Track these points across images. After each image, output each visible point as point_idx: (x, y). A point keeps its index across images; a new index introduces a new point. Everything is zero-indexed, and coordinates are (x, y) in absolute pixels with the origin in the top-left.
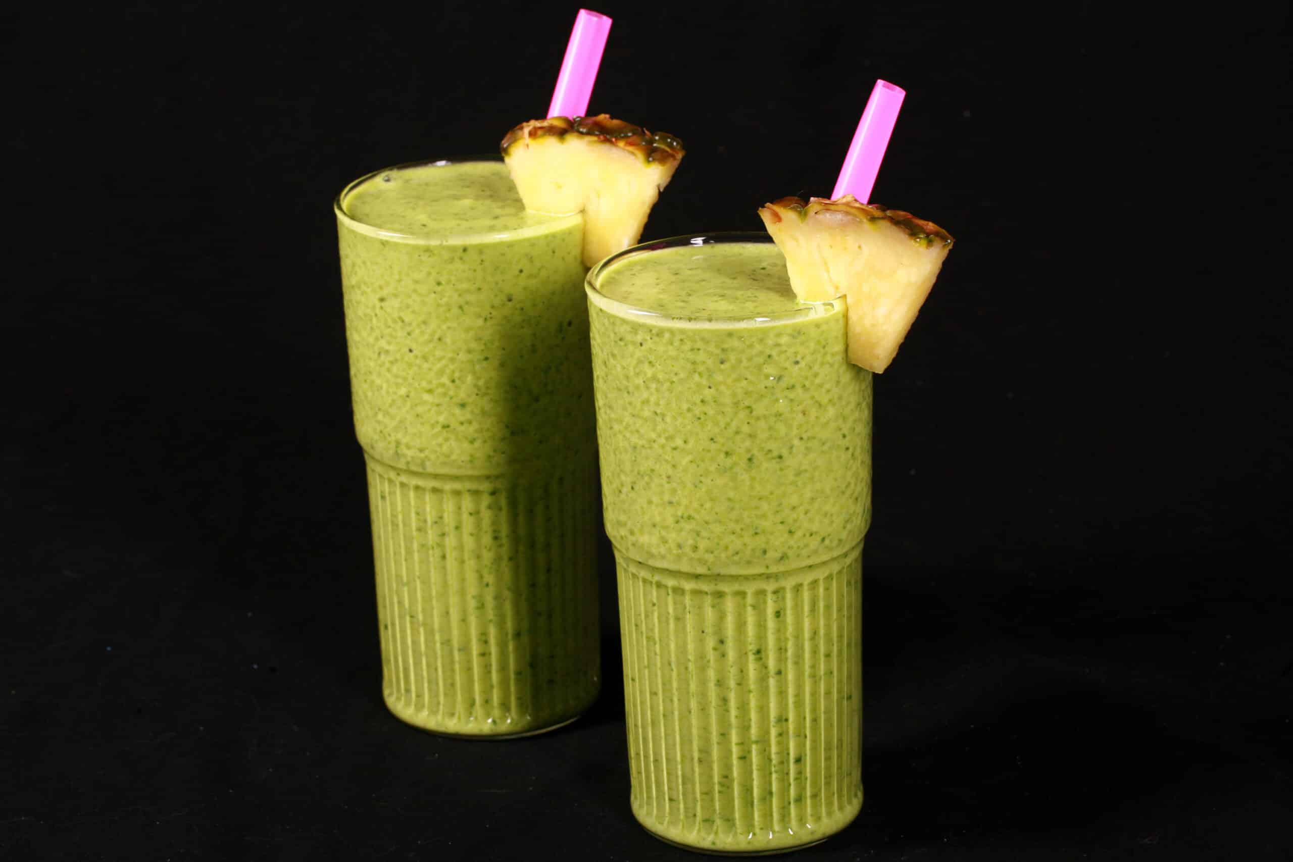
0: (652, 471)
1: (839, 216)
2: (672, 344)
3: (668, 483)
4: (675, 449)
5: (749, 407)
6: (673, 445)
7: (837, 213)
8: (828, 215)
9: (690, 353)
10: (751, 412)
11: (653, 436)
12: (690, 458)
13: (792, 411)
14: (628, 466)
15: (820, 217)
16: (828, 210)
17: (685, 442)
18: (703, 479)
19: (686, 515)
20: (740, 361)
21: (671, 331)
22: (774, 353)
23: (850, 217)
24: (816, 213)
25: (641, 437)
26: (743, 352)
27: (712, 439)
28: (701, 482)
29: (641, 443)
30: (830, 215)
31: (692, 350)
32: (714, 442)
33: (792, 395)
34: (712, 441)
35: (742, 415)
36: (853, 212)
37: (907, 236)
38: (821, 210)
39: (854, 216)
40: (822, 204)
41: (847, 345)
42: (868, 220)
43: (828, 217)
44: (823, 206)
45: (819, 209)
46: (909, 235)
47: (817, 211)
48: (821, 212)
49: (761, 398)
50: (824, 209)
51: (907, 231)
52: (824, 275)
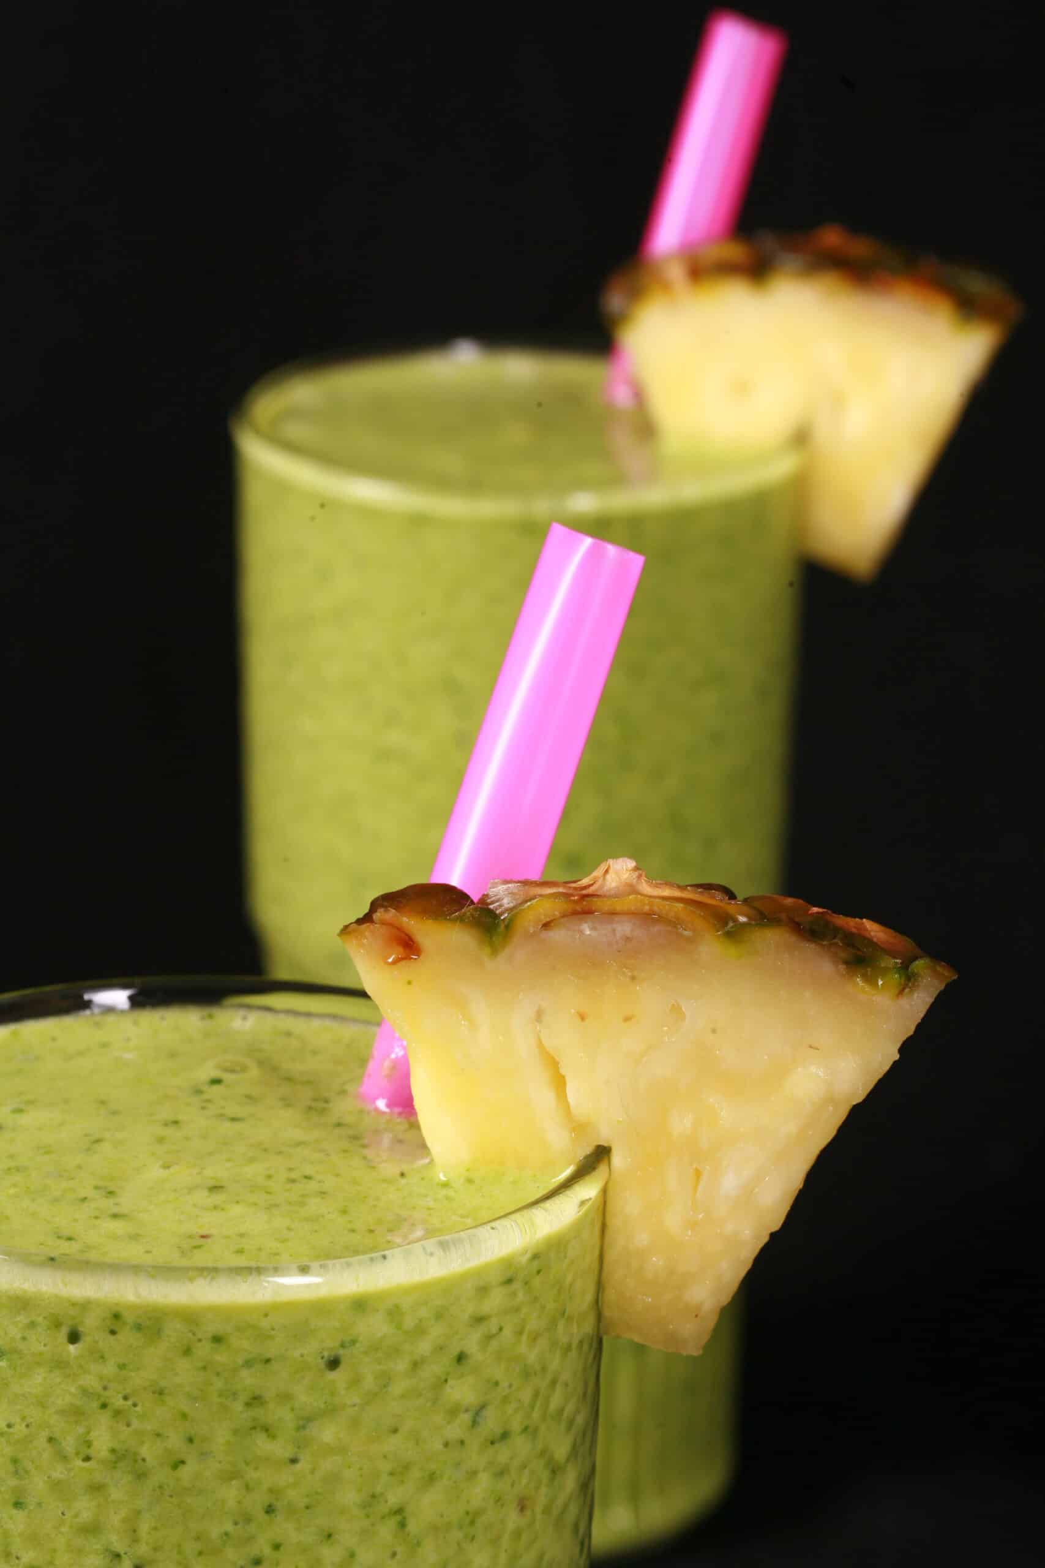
1: (624, 928)
2: (187, 1352)
5: (399, 1511)
7: (616, 918)
8: (587, 930)
9: (244, 1373)
10: (402, 1525)
13: (499, 1501)
15: (558, 935)
16: (589, 912)
20: (385, 1380)
21: (191, 1317)
22: (472, 1343)
23: (656, 929)
24: (546, 926)
26: (395, 1351)
30: (593, 929)
31: (248, 1364)
33: (503, 1454)
35: (386, 1531)
36: (672, 914)
37: (842, 967)
38: (564, 916)
39: (674, 923)
40: (573, 898)
41: (600, 1286)
42: (718, 931)
43: (588, 932)
44: (575, 902)
45: (557, 913)
46: (846, 963)
47: (548, 920)
48: (562, 920)
49: (432, 1478)
50: (575, 913)
51: (843, 955)
52: (544, 1097)
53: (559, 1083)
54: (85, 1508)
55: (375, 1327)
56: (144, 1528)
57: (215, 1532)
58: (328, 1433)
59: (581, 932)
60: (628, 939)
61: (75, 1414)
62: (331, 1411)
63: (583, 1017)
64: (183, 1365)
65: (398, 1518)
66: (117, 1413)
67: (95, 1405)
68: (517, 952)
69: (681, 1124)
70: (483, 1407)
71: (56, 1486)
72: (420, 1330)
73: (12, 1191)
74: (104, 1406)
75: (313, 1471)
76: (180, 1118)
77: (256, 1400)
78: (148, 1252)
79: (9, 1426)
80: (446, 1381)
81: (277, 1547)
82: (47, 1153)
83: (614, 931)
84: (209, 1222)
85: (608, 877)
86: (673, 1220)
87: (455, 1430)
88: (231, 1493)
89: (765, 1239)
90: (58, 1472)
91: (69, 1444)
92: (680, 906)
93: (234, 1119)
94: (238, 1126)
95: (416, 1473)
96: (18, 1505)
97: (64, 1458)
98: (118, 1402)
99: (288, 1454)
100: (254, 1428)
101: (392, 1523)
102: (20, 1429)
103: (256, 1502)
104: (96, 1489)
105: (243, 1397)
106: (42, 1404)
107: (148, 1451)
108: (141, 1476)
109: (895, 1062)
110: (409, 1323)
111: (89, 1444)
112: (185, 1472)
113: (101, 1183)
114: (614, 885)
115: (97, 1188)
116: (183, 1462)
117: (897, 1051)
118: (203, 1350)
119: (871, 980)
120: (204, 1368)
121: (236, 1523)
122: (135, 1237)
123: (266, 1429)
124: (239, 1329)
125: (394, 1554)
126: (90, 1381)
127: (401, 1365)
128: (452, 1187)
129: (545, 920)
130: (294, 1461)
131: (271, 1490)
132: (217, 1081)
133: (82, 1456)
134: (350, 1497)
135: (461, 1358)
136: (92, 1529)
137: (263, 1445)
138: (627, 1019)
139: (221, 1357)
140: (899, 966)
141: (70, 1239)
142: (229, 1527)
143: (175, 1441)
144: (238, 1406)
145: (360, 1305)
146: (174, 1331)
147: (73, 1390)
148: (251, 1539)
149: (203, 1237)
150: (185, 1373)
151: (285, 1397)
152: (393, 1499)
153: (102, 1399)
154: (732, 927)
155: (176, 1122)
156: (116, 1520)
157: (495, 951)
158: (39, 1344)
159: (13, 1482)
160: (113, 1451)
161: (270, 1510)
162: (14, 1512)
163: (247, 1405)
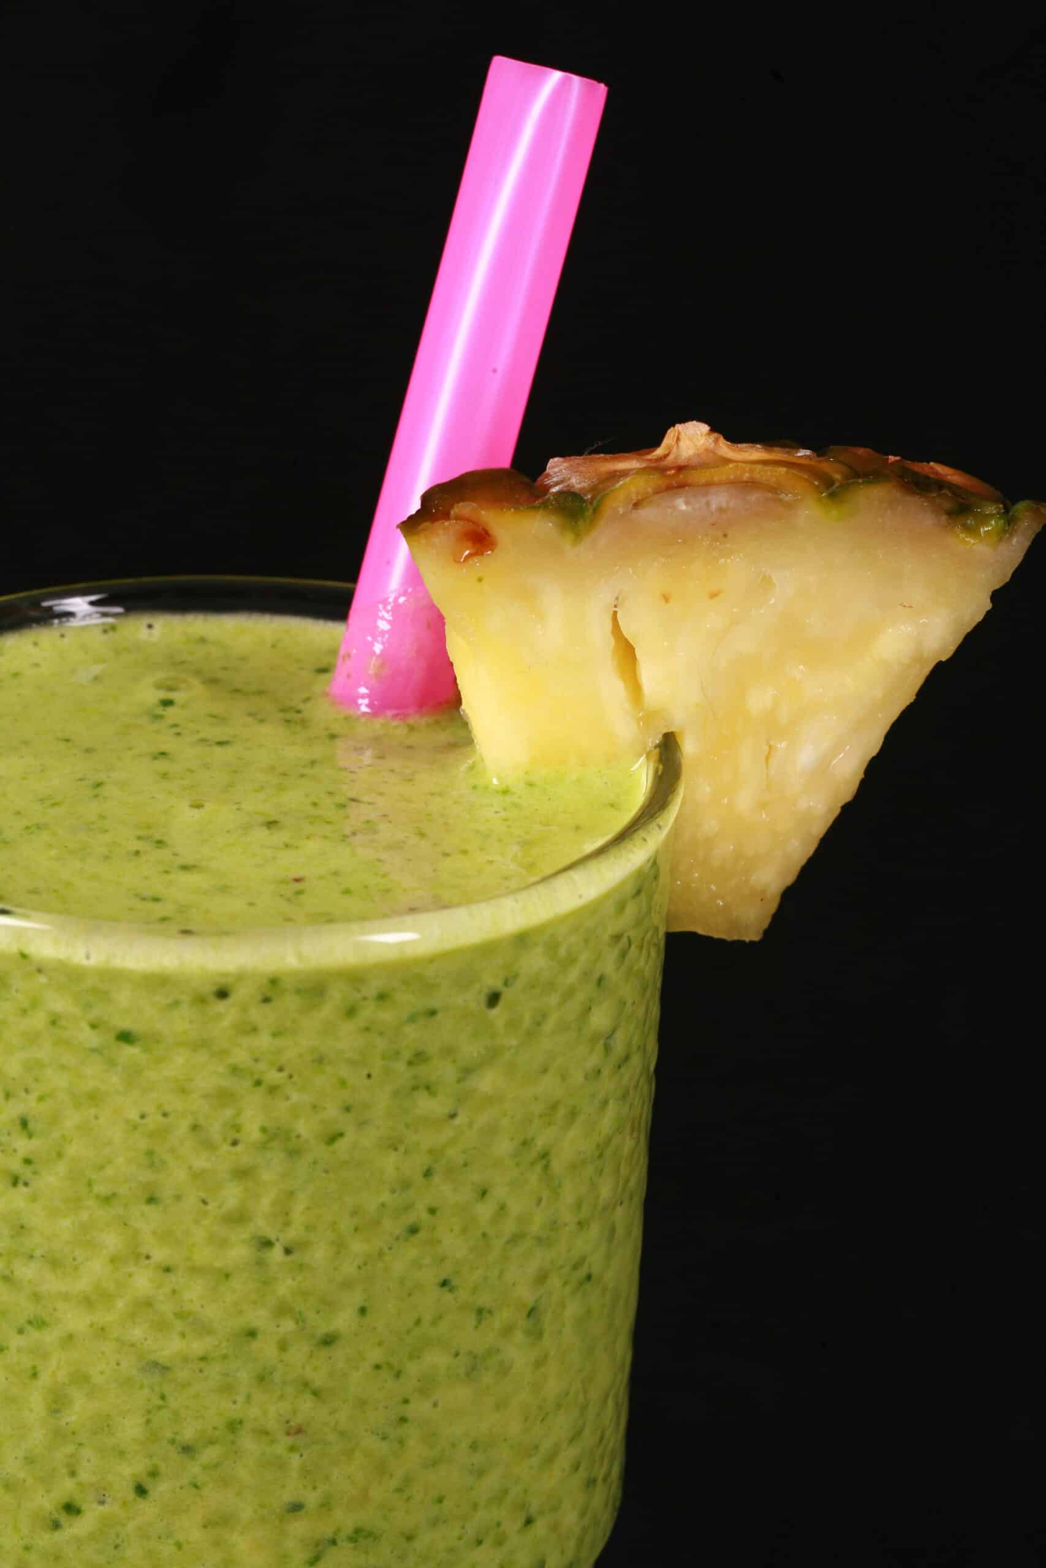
0: (234, 1426)
1: (719, 499)
2: (351, 1013)
3: (292, 1449)
4: (328, 1341)
5: (545, 1155)
6: (323, 1328)
7: (712, 490)
8: (681, 504)
9: (408, 1029)
10: (546, 1168)
11: (258, 1317)
12: (375, 1355)
13: (620, 1128)
14: (130, 1429)
15: (647, 513)
16: (681, 486)
17: (363, 1311)
18: (411, 1410)
19: (348, 1529)
20: (540, 1019)
21: (355, 977)
22: (609, 965)
23: (754, 497)
24: (637, 505)
25: (204, 1329)
27: (444, 1283)
28: (403, 1420)
29: (198, 1346)
30: (687, 503)
31: (412, 1019)
32: (451, 1291)
33: (625, 1077)
34: (446, 1289)
35: (534, 1176)
36: (774, 479)
37: (944, 518)
38: (657, 492)
39: (774, 489)
40: (669, 473)
42: (822, 493)
43: (683, 507)
44: (673, 476)
45: (650, 490)
46: (950, 514)
47: (640, 498)
48: (656, 497)
49: (573, 1114)
50: (669, 488)
51: (947, 505)
52: (614, 688)
54: (232, 1196)
55: (535, 962)
56: (297, 1209)
57: (372, 1204)
58: (487, 1082)
59: (674, 507)
60: (721, 510)
61: (224, 1097)
62: (491, 1056)
63: (666, 598)
64: (348, 1029)
65: (544, 1162)
66: (273, 1090)
67: (248, 1083)
68: (603, 534)
69: (759, 700)
70: (614, 1031)
71: (197, 1176)
72: (571, 960)
73: (53, 853)
74: (258, 1083)
75: (470, 1125)
76: (163, 748)
77: (419, 1057)
78: (251, 904)
79: (143, 1117)
80: (590, 1008)
81: (432, 1211)
82: (54, 805)
83: (708, 504)
84: (290, 863)
85: (681, 444)
87: (594, 1060)
88: (390, 1163)
89: (837, 812)
90: (201, 1162)
91: (215, 1129)
92: (783, 470)
93: (220, 743)
94: (231, 750)
95: (562, 1112)
96: (151, 1200)
97: (209, 1145)
98: (274, 1077)
99: (446, 1110)
100: (415, 1088)
101: (538, 1169)
102: (154, 1120)
103: (415, 1167)
104: (242, 1174)
105: (407, 1055)
106: (183, 1091)
107: (304, 1128)
108: (294, 1153)
109: (988, 612)
110: (562, 952)
111: (237, 1128)
112: (341, 1145)
113: (141, 833)
114: (691, 452)
115: (139, 838)
116: (341, 1135)
117: (989, 600)
118: (368, 1012)
119: (972, 531)
120: (367, 1029)
121: (393, 1191)
122: (224, 889)
123: (428, 1088)
124: (406, 982)
125: (539, 1201)
126: (240, 1056)
127: (554, 999)
129: (634, 498)
130: (453, 1116)
131: (430, 1152)
132: (167, 703)
133: (229, 1141)
134: (504, 1146)
135: (600, 981)
136: (238, 1218)
137: (425, 1104)
138: (714, 595)
139: (387, 1016)
140: (1002, 511)
141: (156, 900)
142: (386, 1197)
143: (332, 1112)
144: (400, 1066)
145: (522, 940)
146: (337, 995)
147: (221, 1069)
148: (408, 1207)
149: (296, 880)
150: (348, 1037)
151: (449, 1051)
152: (540, 1143)
153: (256, 1077)
154: (838, 488)
155: (163, 754)
156: (265, 1204)
157: (578, 536)
158: (182, 1023)
159: (146, 1176)
160: (264, 1130)
161: (428, 1173)
162: (147, 1208)
163: (410, 1063)
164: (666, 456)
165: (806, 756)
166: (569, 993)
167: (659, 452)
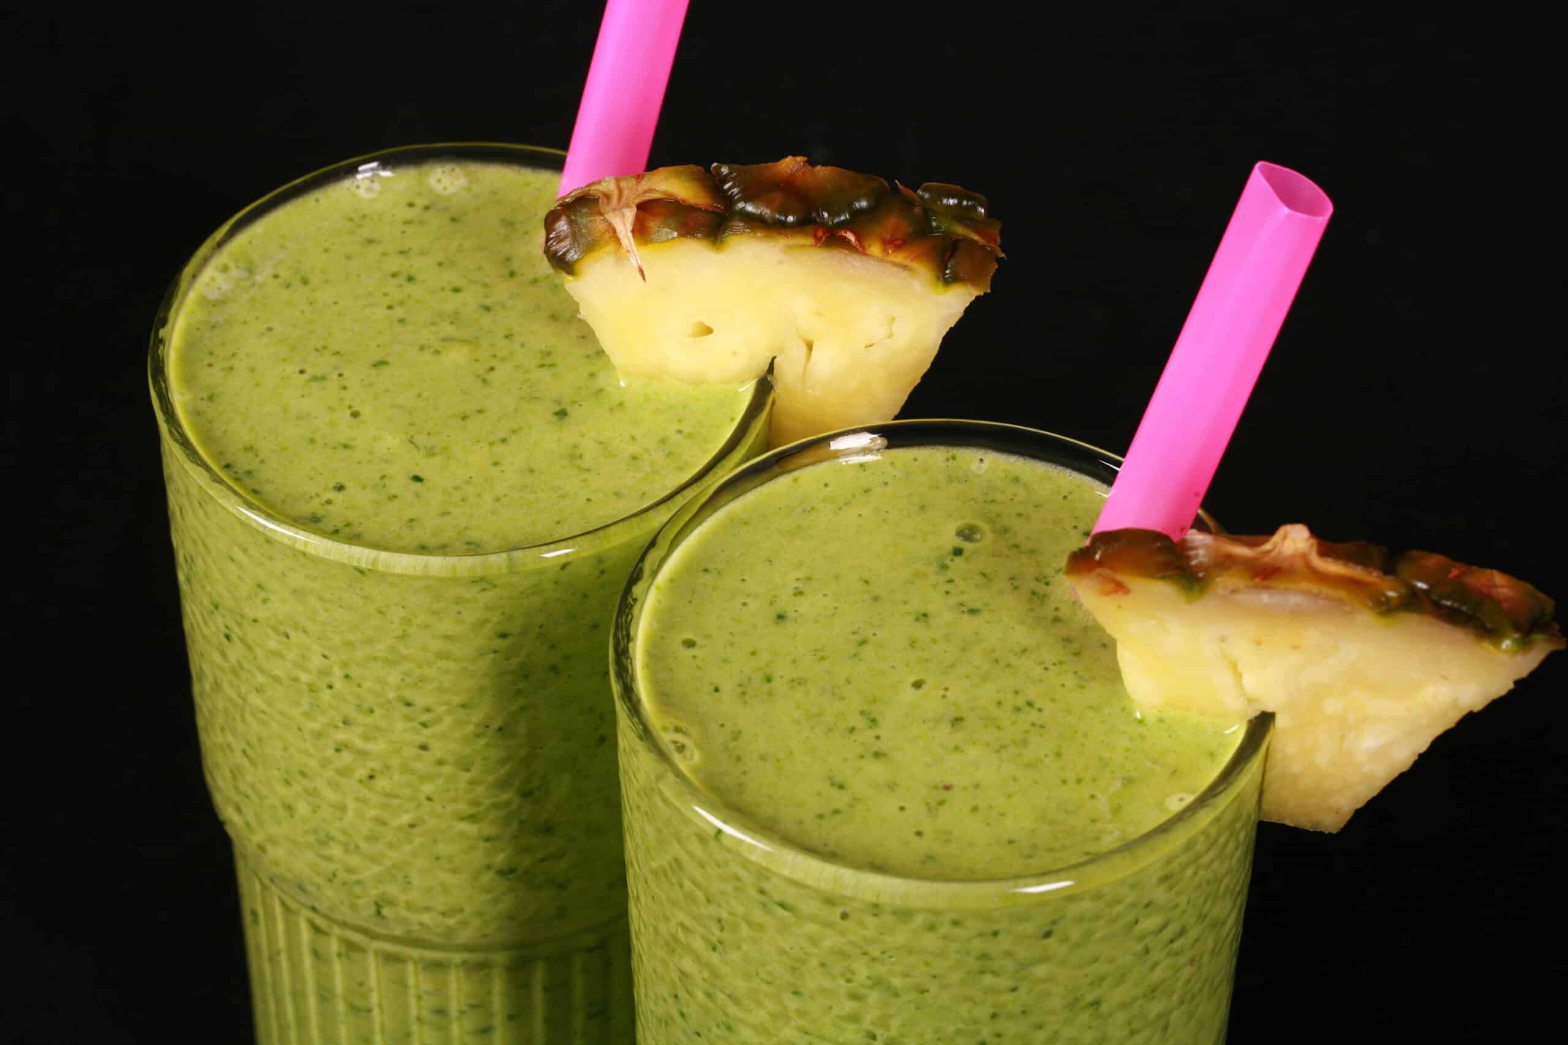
1: (1296, 599)
7: (1289, 593)
8: (1265, 595)
15: (1243, 597)
16: (1267, 588)
24: (1233, 591)
30: (1270, 598)
37: (1472, 637)
38: (1248, 587)
41: (1261, 793)
42: (1374, 611)
43: (1266, 599)
45: (1241, 587)
46: (1476, 634)
48: (1246, 590)
51: (1474, 630)
53: (1238, 676)
56: (895, 1023)
57: (950, 1029)
58: (1042, 971)
59: (1260, 599)
61: (843, 955)
62: (1044, 959)
63: (1259, 643)
64: (929, 937)
65: (1094, 1007)
66: (875, 959)
67: (858, 952)
68: (1208, 603)
69: (1331, 706)
71: (825, 991)
72: (1117, 901)
73: (797, 715)
74: (865, 954)
75: (1029, 994)
76: (929, 608)
77: (984, 957)
79: (790, 949)
80: (1137, 922)
82: (822, 659)
84: (950, 768)
85: (1284, 544)
86: (1322, 759)
87: (1143, 945)
88: (963, 1009)
89: (1395, 776)
90: (826, 983)
91: (836, 970)
93: (971, 611)
94: (976, 620)
95: (1110, 980)
96: (795, 993)
97: (831, 977)
98: (876, 954)
99: (1009, 983)
100: (983, 972)
101: (1089, 1011)
102: (798, 953)
103: (982, 1012)
104: (854, 998)
105: (975, 954)
106: (816, 944)
107: (900, 983)
108: (891, 995)
109: (1511, 690)
111: (851, 973)
112: (928, 996)
113: (866, 707)
114: (1290, 553)
115: (862, 713)
116: (928, 991)
117: (1513, 684)
118: (944, 929)
119: (1494, 643)
120: (944, 939)
121: (966, 1024)
122: (892, 787)
123: (993, 973)
124: (972, 916)
125: (1089, 1028)
126: (856, 939)
127: (1101, 923)
128: (1146, 725)
129: (1231, 588)
130: (1014, 989)
131: (996, 1006)
133: (846, 978)
134: (1056, 1003)
135: (1148, 905)
136: (854, 1018)
137: (991, 981)
138: (1294, 648)
139: (959, 933)
140: (1519, 637)
142: (960, 1025)
143: (921, 978)
144: (971, 960)
146: (921, 917)
149: (947, 788)
150: (930, 941)
152: (1090, 997)
153: (864, 950)
155: (925, 615)
156: (871, 1015)
157: (1190, 600)
159: (792, 979)
161: (994, 1017)
162: (792, 997)
163: (978, 958)
164: (1270, 551)
165: (1367, 742)
166: (1114, 920)
167: (1268, 546)
